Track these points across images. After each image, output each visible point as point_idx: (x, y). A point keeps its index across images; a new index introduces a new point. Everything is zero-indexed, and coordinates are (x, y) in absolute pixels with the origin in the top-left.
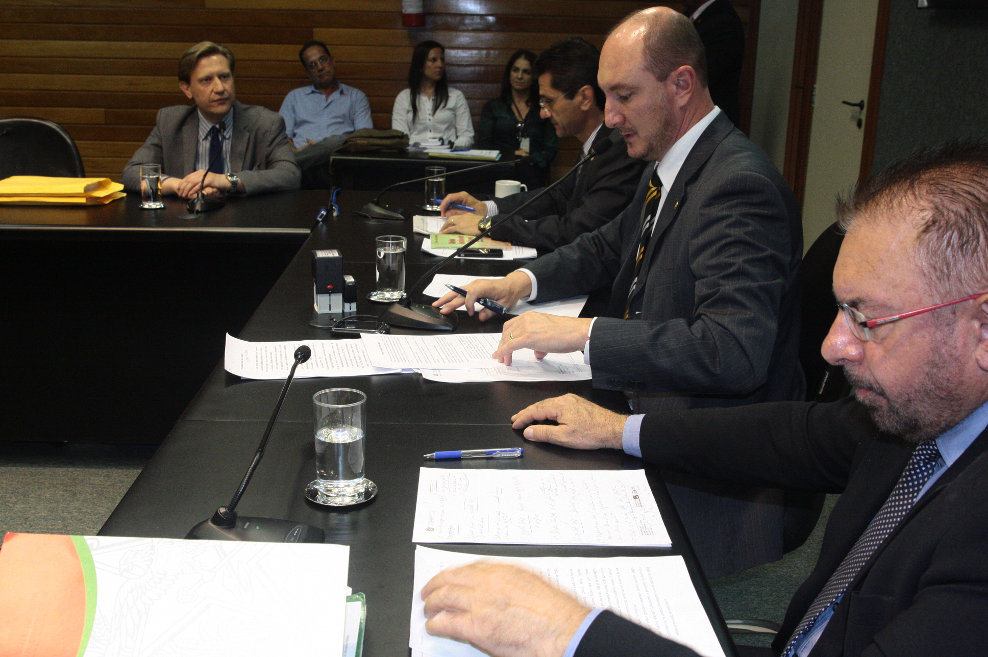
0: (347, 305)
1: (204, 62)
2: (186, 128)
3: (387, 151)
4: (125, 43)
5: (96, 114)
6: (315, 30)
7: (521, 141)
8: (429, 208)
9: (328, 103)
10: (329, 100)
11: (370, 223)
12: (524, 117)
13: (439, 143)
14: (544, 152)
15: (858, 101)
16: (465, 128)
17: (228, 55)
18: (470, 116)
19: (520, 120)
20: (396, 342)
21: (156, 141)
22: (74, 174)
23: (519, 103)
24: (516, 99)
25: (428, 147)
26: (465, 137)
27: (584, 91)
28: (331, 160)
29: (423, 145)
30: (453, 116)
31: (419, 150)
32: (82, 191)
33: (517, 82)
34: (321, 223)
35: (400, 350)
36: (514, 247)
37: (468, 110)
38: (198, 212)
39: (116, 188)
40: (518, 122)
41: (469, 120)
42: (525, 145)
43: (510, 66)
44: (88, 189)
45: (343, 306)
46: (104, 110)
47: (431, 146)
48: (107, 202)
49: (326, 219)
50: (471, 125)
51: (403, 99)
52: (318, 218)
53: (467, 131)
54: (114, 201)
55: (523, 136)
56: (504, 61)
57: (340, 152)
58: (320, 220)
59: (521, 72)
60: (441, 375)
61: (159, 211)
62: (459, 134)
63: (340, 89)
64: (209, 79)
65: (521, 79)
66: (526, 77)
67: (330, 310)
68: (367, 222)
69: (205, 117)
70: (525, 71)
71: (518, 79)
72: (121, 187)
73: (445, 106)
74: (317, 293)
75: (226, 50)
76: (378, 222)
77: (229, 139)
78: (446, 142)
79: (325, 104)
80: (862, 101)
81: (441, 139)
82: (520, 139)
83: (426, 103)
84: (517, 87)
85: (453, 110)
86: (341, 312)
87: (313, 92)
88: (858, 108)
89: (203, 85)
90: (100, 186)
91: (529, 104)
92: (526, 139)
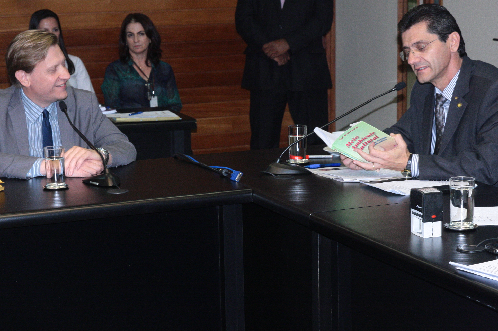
40: (144, 82)
42: (155, 103)
65: (137, 41)
66: (143, 39)
67: (432, 235)
82: (150, 98)
91: (150, 64)
92: (154, 97)
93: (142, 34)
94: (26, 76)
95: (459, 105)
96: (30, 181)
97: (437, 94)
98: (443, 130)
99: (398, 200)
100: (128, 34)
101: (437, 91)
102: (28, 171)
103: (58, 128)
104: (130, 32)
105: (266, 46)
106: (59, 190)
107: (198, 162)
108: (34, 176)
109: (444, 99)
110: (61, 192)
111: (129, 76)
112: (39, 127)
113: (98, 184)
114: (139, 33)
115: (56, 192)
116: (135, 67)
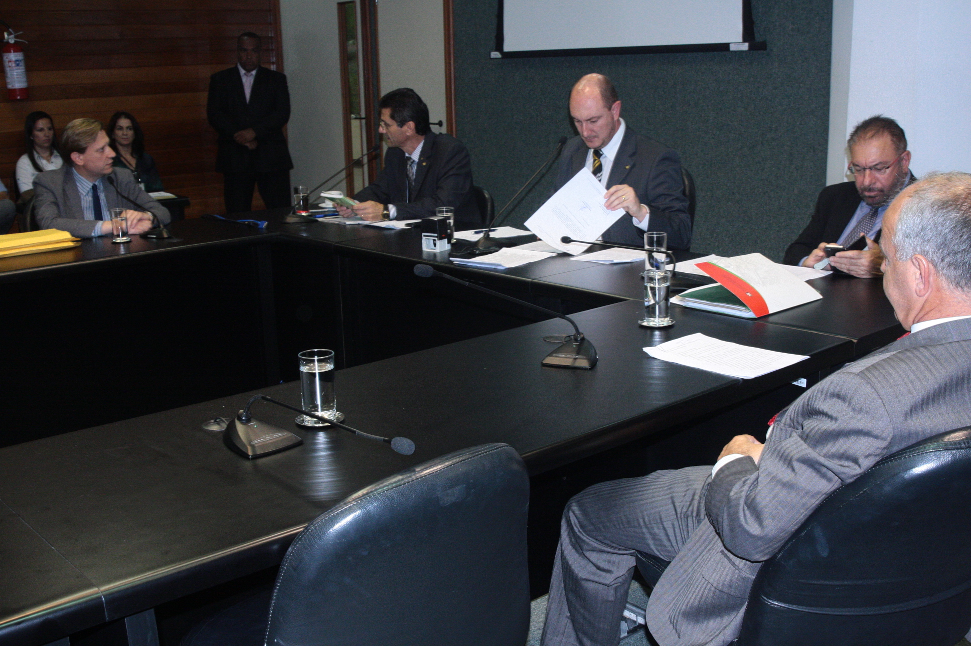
15: (437, 122)
23: (126, 155)
27: (409, 124)
59: (125, 130)
65: (125, 135)
69: (86, 178)
80: (441, 121)
91: (135, 156)
94: (79, 157)
95: (424, 164)
96: (94, 240)
97: (407, 157)
98: (413, 183)
99: (392, 232)
100: (118, 127)
101: (407, 155)
102: (92, 232)
103: (105, 200)
104: (121, 126)
105: (236, 135)
106: (123, 243)
107: (224, 219)
108: (97, 235)
109: (412, 161)
110: (126, 245)
112: (90, 198)
113: (155, 236)
114: (128, 128)
115: (122, 245)
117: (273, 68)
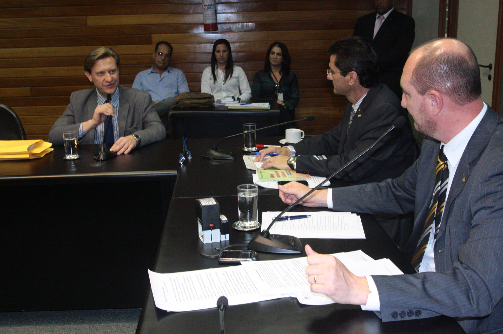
0: (223, 236)
1: (101, 62)
2: (89, 103)
3: (203, 106)
4: (40, 48)
5: (26, 90)
6: (152, 35)
7: (278, 95)
8: (246, 149)
9: (161, 78)
10: (162, 77)
11: (213, 163)
12: (279, 81)
13: (233, 100)
14: (292, 101)
15: (488, 65)
16: (245, 88)
17: (116, 57)
18: (248, 81)
19: (277, 83)
20: (267, 267)
21: (70, 113)
22: (19, 138)
23: (275, 72)
24: (273, 70)
25: (226, 103)
26: (246, 94)
27: (352, 74)
28: (170, 114)
29: (223, 101)
30: (238, 81)
31: (221, 105)
32: (26, 150)
33: (273, 61)
34: (182, 165)
35: (273, 276)
36: (312, 177)
37: (246, 77)
38: (102, 160)
39: (46, 146)
40: (275, 84)
41: (247, 83)
42: (280, 97)
43: (269, 51)
44: (29, 148)
45: (221, 237)
46: (29, 88)
47: (228, 102)
48: (42, 156)
49: (185, 163)
50: (249, 86)
51: (207, 73)
52: (180, 162)
53: (246, 90)
54: (47, 154)
55: (279, 92)
56: (265, 49)
57: (174, 109)
58: (182, 163)
59: (276, 54)
60: (310, 298)
61: (76, 161)
62: (242, 92)
63: (168, 70)
64: (103, 73)
65: (276, 58)
66: (279, 57)
67: (212, 240)
68: (211, 162)
69: (101, 95)
70: (278, 54)
71: (274, 58)
72: (50, 145)
73: (231, 76)
74: (204, 229)
75: (114, 53)
76: (219, 162)
77: (116, 107)
78: (236, 99)
79: (159, 79)
80: (491, 64)
81: (233, 97)
82: (277, 94)
83: (220, 73)
84: (274, 63)
85: (237, 78)
86: (220, 241)
87: (152, 72)
88: (488, 69)
89: (100, 76)
90: (36, 145)
91: (281, 73)
92: (280, 93)
93: (280, 55)
100: (272, 52)
101: (353, 105)
109: (353, 112)
111: (267, 80)
116: (272, 75)
117: (404, 12)
